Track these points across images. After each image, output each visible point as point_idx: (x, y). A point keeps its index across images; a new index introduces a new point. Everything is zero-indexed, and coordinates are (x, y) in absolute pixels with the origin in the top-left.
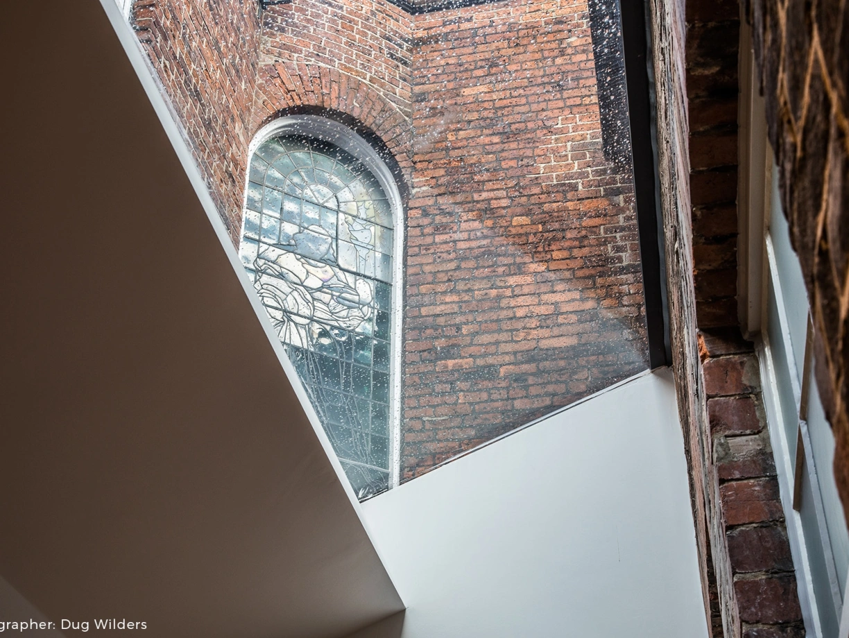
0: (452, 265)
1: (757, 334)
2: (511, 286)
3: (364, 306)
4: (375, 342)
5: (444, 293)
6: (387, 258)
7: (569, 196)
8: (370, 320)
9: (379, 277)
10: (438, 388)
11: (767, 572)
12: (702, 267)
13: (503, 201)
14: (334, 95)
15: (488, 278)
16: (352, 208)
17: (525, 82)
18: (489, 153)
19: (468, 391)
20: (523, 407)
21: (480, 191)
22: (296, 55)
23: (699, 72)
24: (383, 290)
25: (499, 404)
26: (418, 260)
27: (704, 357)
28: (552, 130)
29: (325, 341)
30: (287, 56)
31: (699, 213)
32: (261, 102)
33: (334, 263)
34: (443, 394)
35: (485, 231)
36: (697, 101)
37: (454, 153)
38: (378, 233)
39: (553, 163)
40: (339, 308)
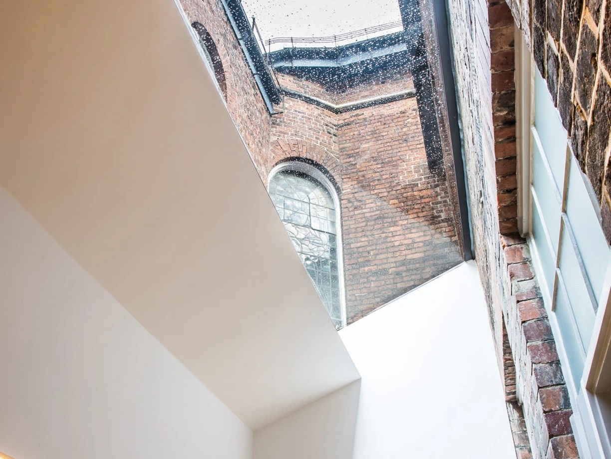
0: (364, 224)
1: (527, 234)
2: (391, 232)
3: (324, 245)
4: (331, 261)
5: (361, 237)
6: (333, 223)
7: (415, 189)
8: (327, 251)
9: (330, 232)
10: (361, 281)
11: (542, 340)
12: (501, 205)
13: (385, 193)
14: (304, 151)
15: (381, 229)
16: (316, 201)
17: (390, 140)
18: (376, 172)
19: (375, 281)
20: (401, 287)
21: (373, 190)
22: (286, 135)
23: (498, 114)
24: (332, 237)
25: (390, 286)
26: (348, 223)
27: (504, 247)
28: (404, 160)
29: (309, 262)
30: (282, 136)
31: (500, 179)
32: (272, 157)
33: (310, 227)
34: (364, 283)
35: (377, 208)
36: (498, 127)
37: (360, 173)
38: (328, 212)
39: (406, 175)
40: (313, 247)
